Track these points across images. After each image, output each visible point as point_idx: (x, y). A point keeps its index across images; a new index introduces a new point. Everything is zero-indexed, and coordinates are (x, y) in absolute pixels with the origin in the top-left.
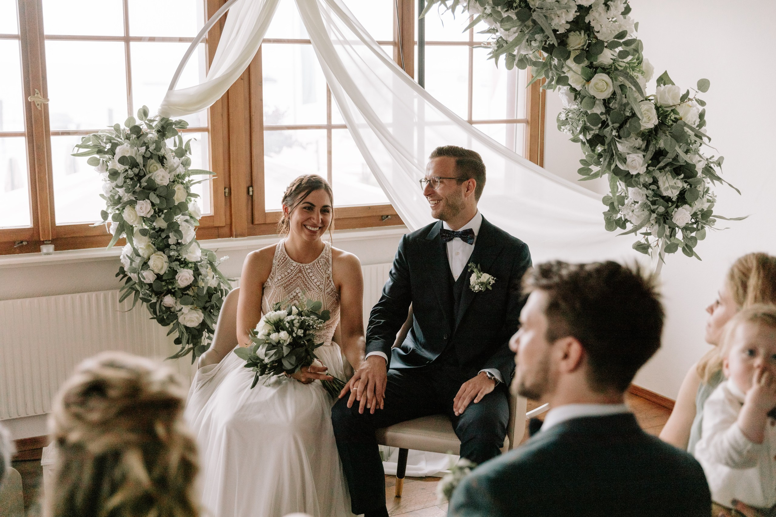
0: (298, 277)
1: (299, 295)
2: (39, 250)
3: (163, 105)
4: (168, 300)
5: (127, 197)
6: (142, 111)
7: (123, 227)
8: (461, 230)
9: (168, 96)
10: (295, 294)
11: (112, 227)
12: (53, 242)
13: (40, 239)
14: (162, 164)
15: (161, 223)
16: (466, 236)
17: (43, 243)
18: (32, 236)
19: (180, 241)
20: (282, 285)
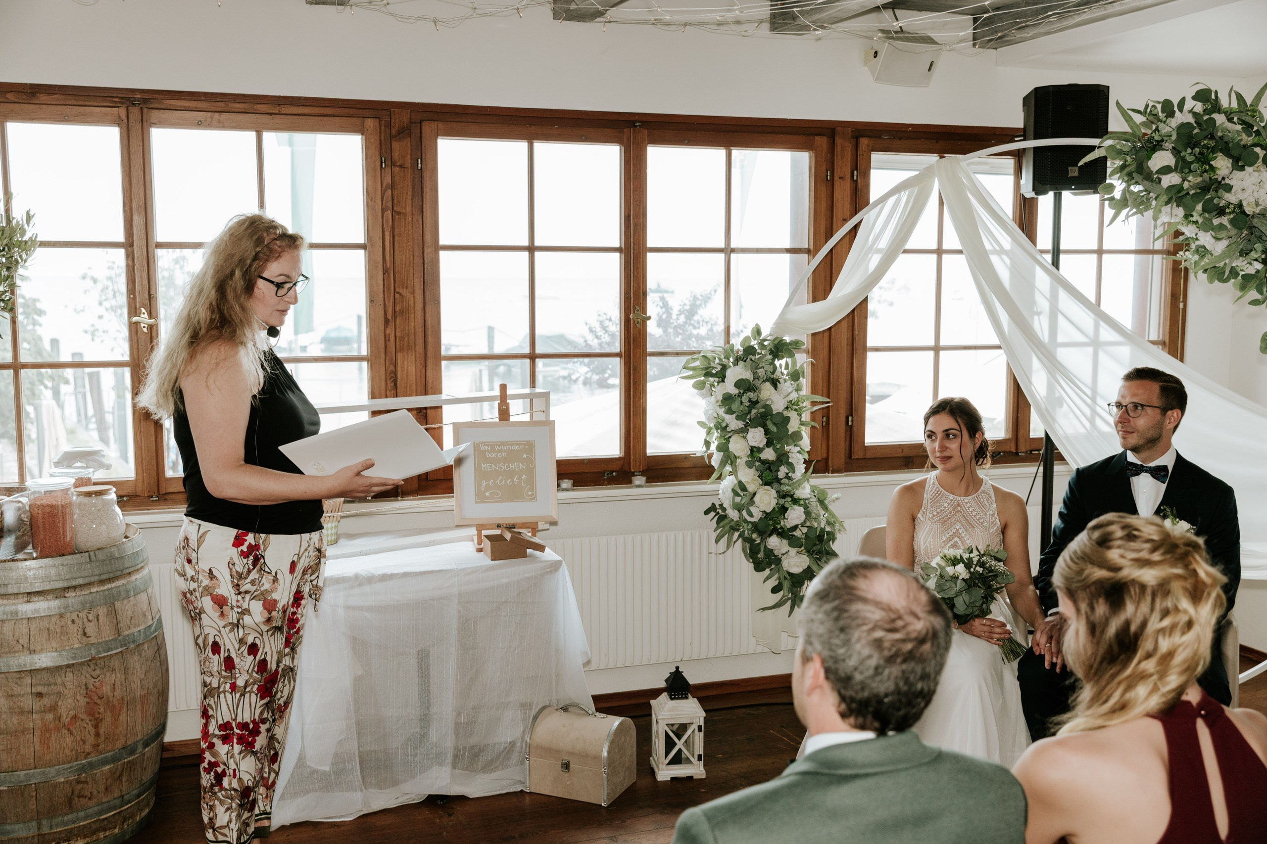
0: (956, 512)
1: (960, 531)
2: (630, 482)
3: (776, 323)
4: (774, 542)
5: (734, 423)
6: (755, 330)
7: (729, 458)
8: (1153, 464)
9: (783, 312)
10: (954, 531)
11: (714, 457)
12: (643, 474)
13: (630, 470)
14: (776, 387)
15: (769, 454)
16: (1158, 473)
17: (633, 474)
18: (623, 466)
19: (790, 475)
20: (939, 520)
